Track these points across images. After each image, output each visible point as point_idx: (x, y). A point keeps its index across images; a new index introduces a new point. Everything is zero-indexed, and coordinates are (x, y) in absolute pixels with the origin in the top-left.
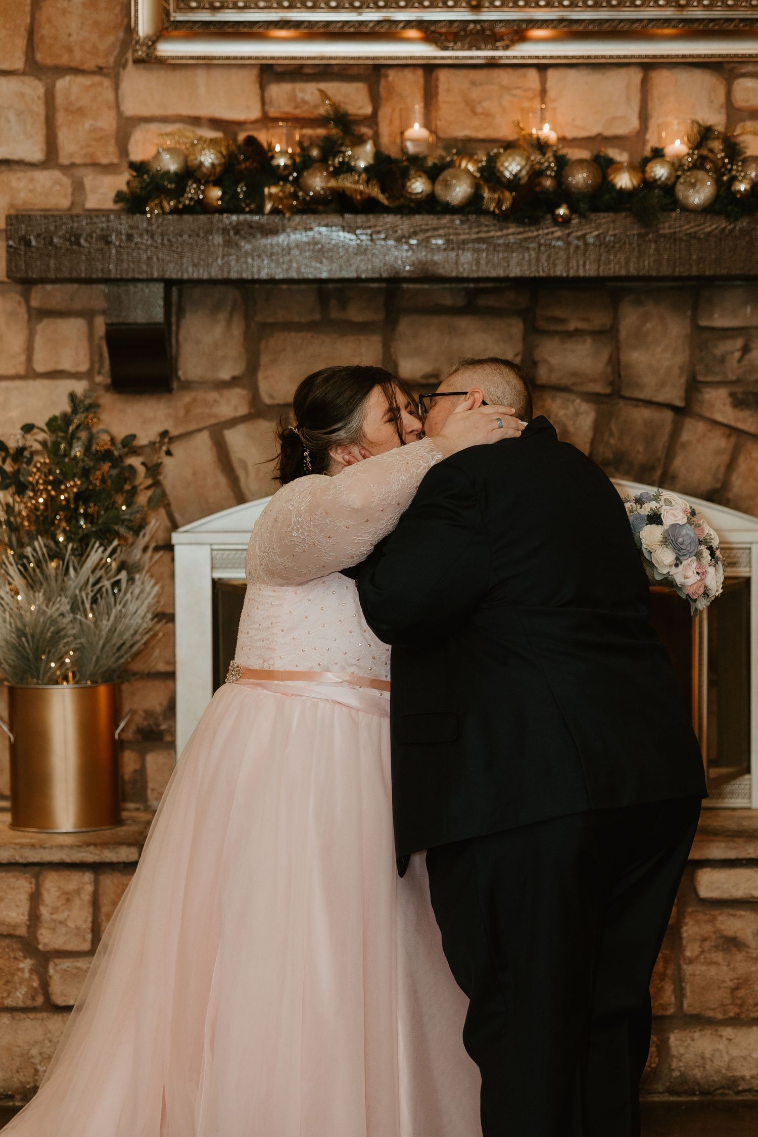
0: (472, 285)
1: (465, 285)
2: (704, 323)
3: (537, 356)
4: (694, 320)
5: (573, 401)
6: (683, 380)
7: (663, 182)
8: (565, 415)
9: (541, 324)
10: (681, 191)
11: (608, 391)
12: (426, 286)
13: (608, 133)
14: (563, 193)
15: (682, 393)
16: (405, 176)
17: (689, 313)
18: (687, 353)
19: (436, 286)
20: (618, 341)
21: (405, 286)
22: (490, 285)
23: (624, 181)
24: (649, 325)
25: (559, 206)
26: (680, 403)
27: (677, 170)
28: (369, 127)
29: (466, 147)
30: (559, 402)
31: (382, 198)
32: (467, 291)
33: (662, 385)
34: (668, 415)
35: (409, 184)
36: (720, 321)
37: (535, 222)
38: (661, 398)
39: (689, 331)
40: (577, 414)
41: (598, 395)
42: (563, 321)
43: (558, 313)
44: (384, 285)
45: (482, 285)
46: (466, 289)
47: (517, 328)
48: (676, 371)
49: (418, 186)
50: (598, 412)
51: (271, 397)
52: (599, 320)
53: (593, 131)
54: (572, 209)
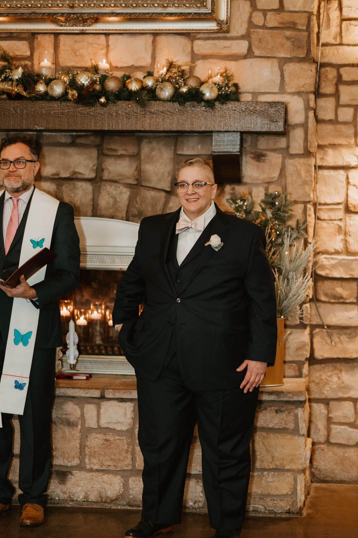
0: (75, 134)
1: (72, 133)
2: (179, 152)
3: (104, 167)
4: (175, 150)
5: (119, 187)
6: (170, 179)
7: (150, 87)
8: (116, 194)
9: (106, 152)
10: (158, 92)
11: (135, 183)
12: (54, 134)
13: (137, 65)
14: (104, 92)
15: (169, 184)
17: (173, 148)
18: (172, 166)
19: (58, 134)
20: (140, 160)
21: (44, 133)
22: (82, 134)
23: (134, 86)
24: (154, 153)
26: (168, 189)
27: (157, 82)
28: (30, 61)
29: (68, 71)
30: (113, 187)
31: (25, 94)
32: (72, 136)
33: (160, 180)
34: (163, 194)
35: (36, 87)
36: (187, 151)
38: (159, 187)
39: (172, 156)
40: (121, 193)
41: (131, 184)
42: (115, 150)
43: (113, 147)
44: (35, 133)
45: (79, 134)
46: (72, 135)
47: (94, 153)
48: (166, 174)
49: (41, 88)
50: (131, 192)
52: (132, 150)
53: (130, 64)
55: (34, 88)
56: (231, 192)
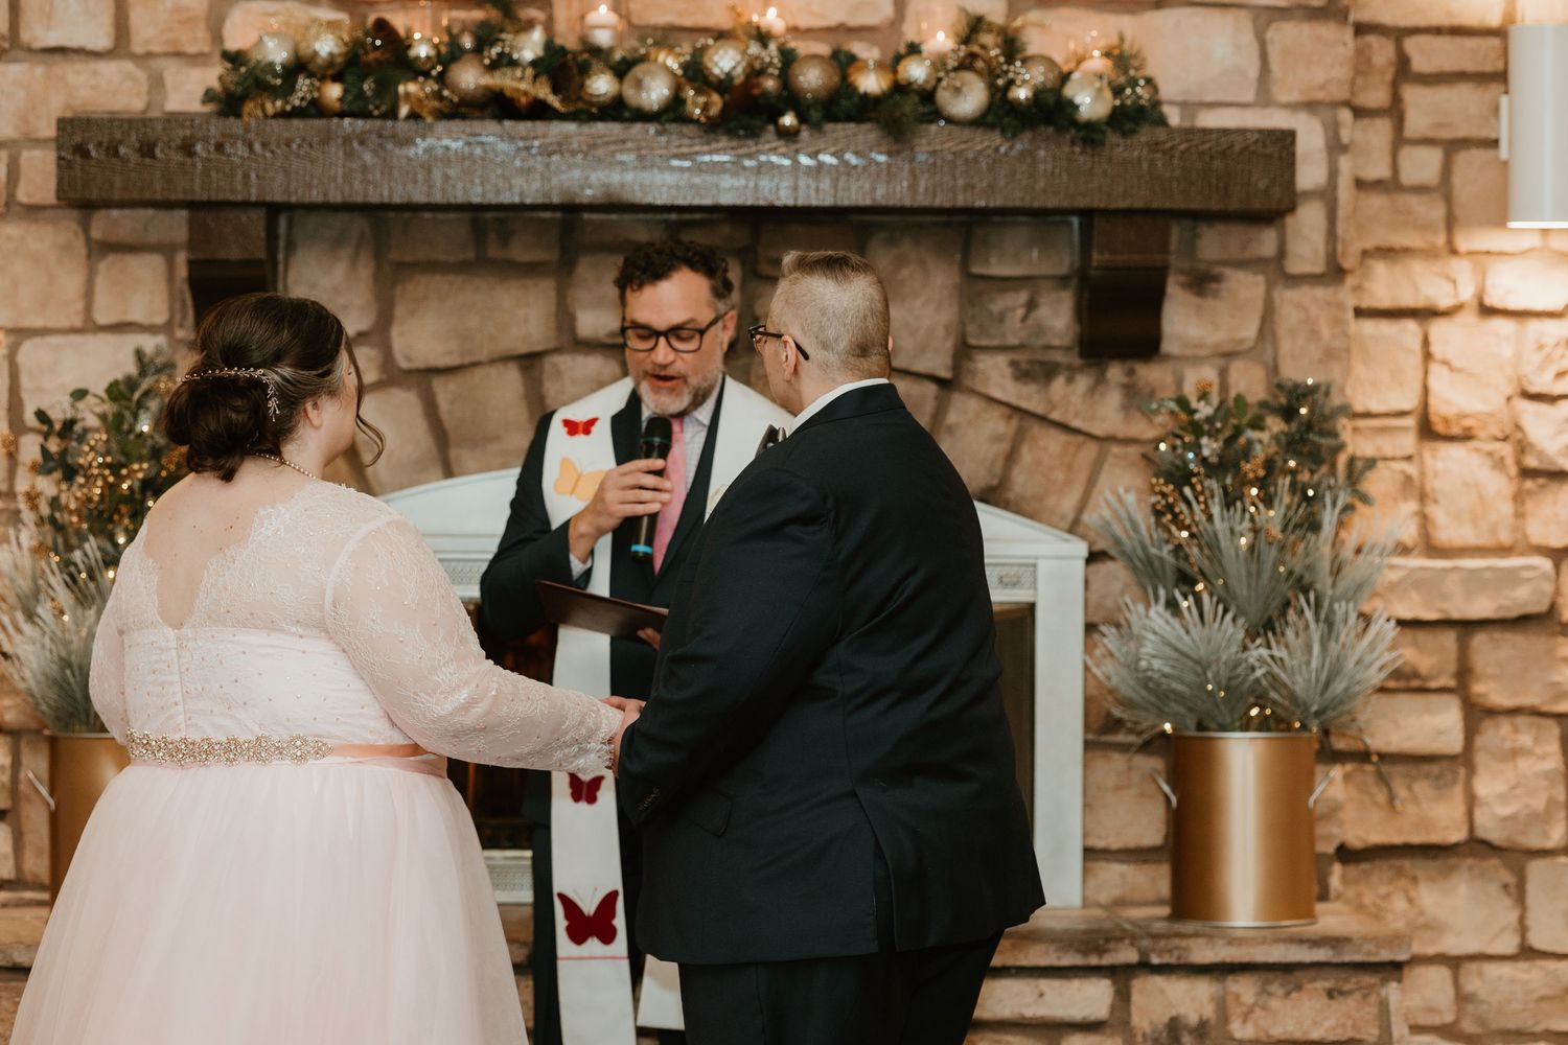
0: (673, 216)
1: (666, 216)
2: (976, 270)
4: (964, 266)
6: (949, 344)
7: (920, 86)
9: (761, 268)
10: (944, 97)
12: (614, 217)
13: (853, 22)
14: (791, 98)
15: (948, 361)
16: (585, 70)
17: (958, 257)
18: (955, 308)
19: (627, 217)
21: (586, 216)
22: (698, 216)
23: (870, 83)
24: (905, 272)
25: (782, 114)
26: (945, 374)
27: (937, 71)
28: (541, 8)
29: (666, 36)
31: (554, 101)
32: (668, 224)
33: (922, 349)
34: (931, 389)
35: (588, 82)
36: (997, 268)
37: (753, 133)
38: (919, 367)
39: (957, 279)
44: (558, 215)
45: (687, 216)
46: (666, 221)
48: (940, 333)
49: (602, 85)
51: (409, 359)
53: (834, 19)
54: (802, 118)
55: (582, 86)
56: (1125, 380)
